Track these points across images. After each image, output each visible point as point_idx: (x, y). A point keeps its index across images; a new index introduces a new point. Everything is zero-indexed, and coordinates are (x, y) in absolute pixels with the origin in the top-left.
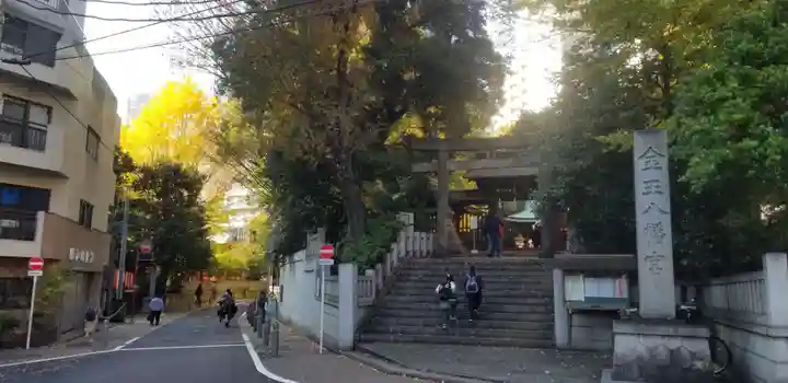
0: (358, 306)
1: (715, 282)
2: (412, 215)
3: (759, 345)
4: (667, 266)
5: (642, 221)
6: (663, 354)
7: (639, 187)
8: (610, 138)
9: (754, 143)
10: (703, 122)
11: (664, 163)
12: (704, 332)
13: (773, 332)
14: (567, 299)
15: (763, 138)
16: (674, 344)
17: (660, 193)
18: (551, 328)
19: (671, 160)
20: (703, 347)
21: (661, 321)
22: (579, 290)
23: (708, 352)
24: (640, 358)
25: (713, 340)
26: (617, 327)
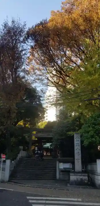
0: (10, 170)
1: (89, 164)
2: (22, 147)
3: (96, 177)
4: (80, 161)
5: (76, 152)
6: (79, 179)
7: (75, 145)
8: (69, 133)
9: (94, 139)
10: (87, 135)
11: (80, 140)
12: (87, 175)
13: (98, 174)
14: (60, 168)
15: (96, 138)
16: (81, 177)
17: (79, 146)
18: (56, 175)
19: (81, 140)
20: (86, 178)
21: (79, 172)
22: (62, 166)
23: (87, 179)
24: (75, 181)
25: (88, 176)
26: (71, 174)
